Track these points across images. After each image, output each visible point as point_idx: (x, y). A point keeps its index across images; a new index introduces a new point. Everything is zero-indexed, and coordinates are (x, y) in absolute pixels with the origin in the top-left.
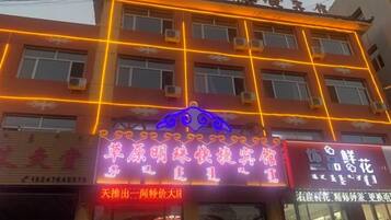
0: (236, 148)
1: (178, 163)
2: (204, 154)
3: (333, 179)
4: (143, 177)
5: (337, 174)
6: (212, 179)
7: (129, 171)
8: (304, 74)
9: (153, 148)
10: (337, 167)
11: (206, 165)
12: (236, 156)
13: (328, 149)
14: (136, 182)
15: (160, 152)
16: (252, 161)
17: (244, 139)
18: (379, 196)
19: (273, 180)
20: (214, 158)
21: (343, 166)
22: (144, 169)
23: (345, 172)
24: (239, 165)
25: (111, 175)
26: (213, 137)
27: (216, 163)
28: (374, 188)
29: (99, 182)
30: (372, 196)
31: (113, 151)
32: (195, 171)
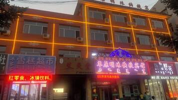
0: (133, 63)
1: (117, 68)
2: (124, 65)
3: (161, 72)
4: (109, 72)
5: (162, 71)
6: (128, 73)
7: (105, 70)
8: (149, 35)
9: (110, 63)
10: (162, 69)
11: (126, 68)
12: (134, 66)
13: (160, 63)
14: (107, 73)
15: (112, 64)
16: (138, 67)
17: (135, 60)
18: (173, 77)
19: (144, 73)
20: (128, 66)
21: (164, 68)
22: (108, 69)
23: (164, 70)
24: (135, 68)
25: (100, 71)
26: (127, 59)
27: (128, 68)
28: (172, 75)
29: (97, 73)
30: (171, 77)
31: (99, 64)
32: (122, 70)
